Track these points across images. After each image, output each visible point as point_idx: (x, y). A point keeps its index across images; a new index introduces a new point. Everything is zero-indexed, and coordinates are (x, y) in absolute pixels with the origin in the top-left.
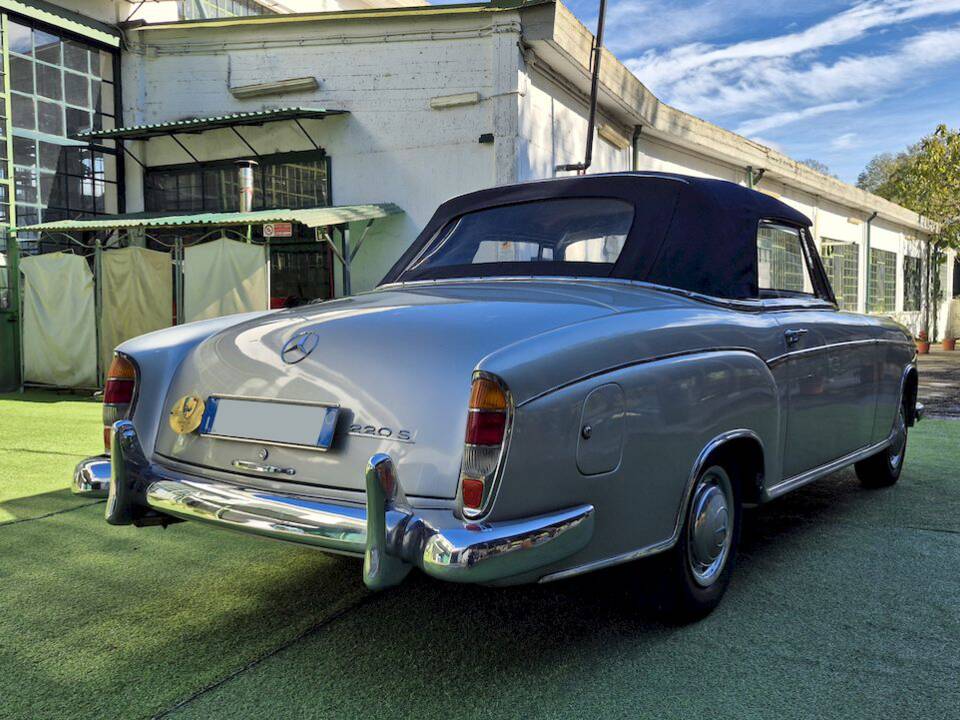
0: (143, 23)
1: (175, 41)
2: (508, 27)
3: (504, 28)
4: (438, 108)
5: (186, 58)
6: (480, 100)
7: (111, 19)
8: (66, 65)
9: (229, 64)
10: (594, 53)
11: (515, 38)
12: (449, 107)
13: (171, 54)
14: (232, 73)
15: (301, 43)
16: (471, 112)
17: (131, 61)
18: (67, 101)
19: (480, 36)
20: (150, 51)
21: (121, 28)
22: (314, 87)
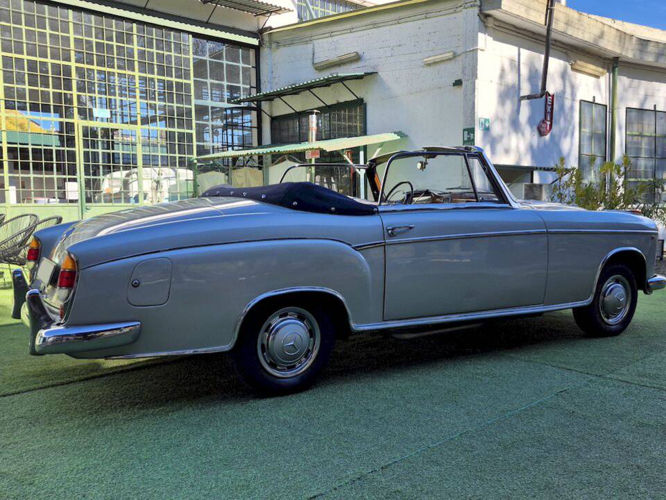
0: (271, 28)
1: (286, 38)
2: (472, 3)
3: (469, 5)
4: (429, 65)
5: (292, 47)
6: (455, 56)
7: (254, 29)
8: (227, 60)
9: (313, 49)
10: (549, 11)
11: (476, 10)
12: (435, 63)
13: (285, 46)
14: (316, 54)
15: (351, 30)
16: (449, 65)
17: (265, 52)
18: (228, 81)
19: (455, 12)
20: (274, 45)
21: (258, 34)
22: (357, 58)
